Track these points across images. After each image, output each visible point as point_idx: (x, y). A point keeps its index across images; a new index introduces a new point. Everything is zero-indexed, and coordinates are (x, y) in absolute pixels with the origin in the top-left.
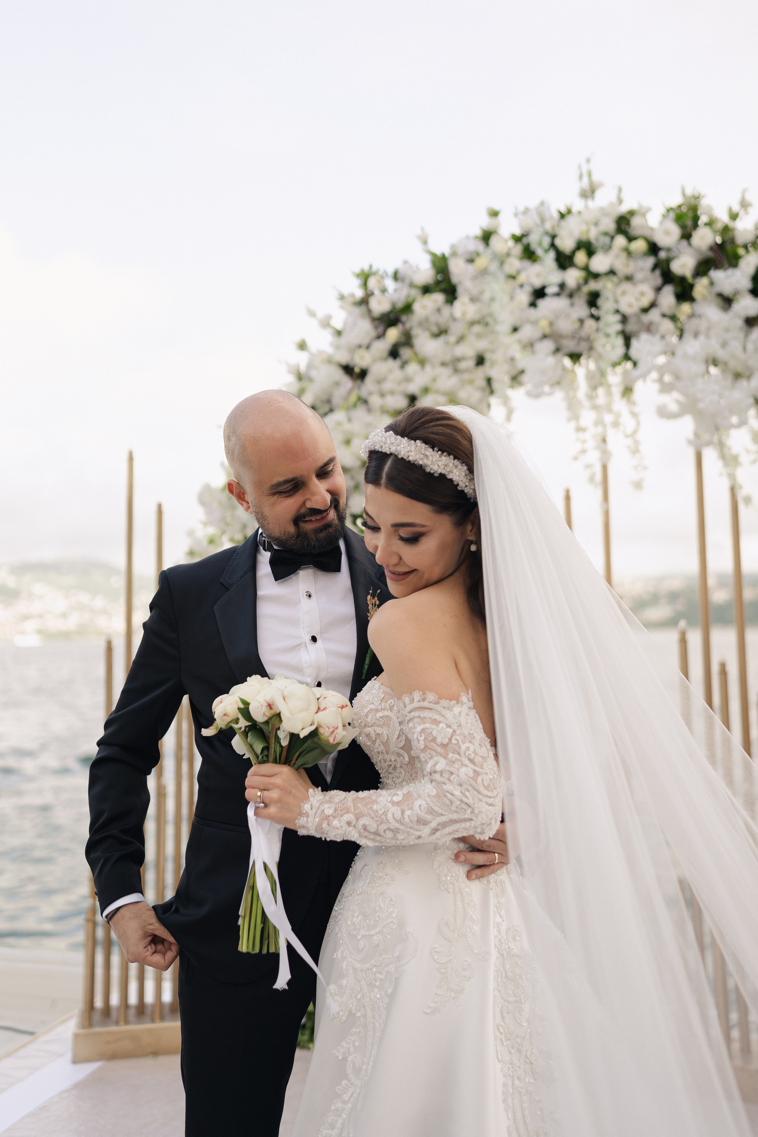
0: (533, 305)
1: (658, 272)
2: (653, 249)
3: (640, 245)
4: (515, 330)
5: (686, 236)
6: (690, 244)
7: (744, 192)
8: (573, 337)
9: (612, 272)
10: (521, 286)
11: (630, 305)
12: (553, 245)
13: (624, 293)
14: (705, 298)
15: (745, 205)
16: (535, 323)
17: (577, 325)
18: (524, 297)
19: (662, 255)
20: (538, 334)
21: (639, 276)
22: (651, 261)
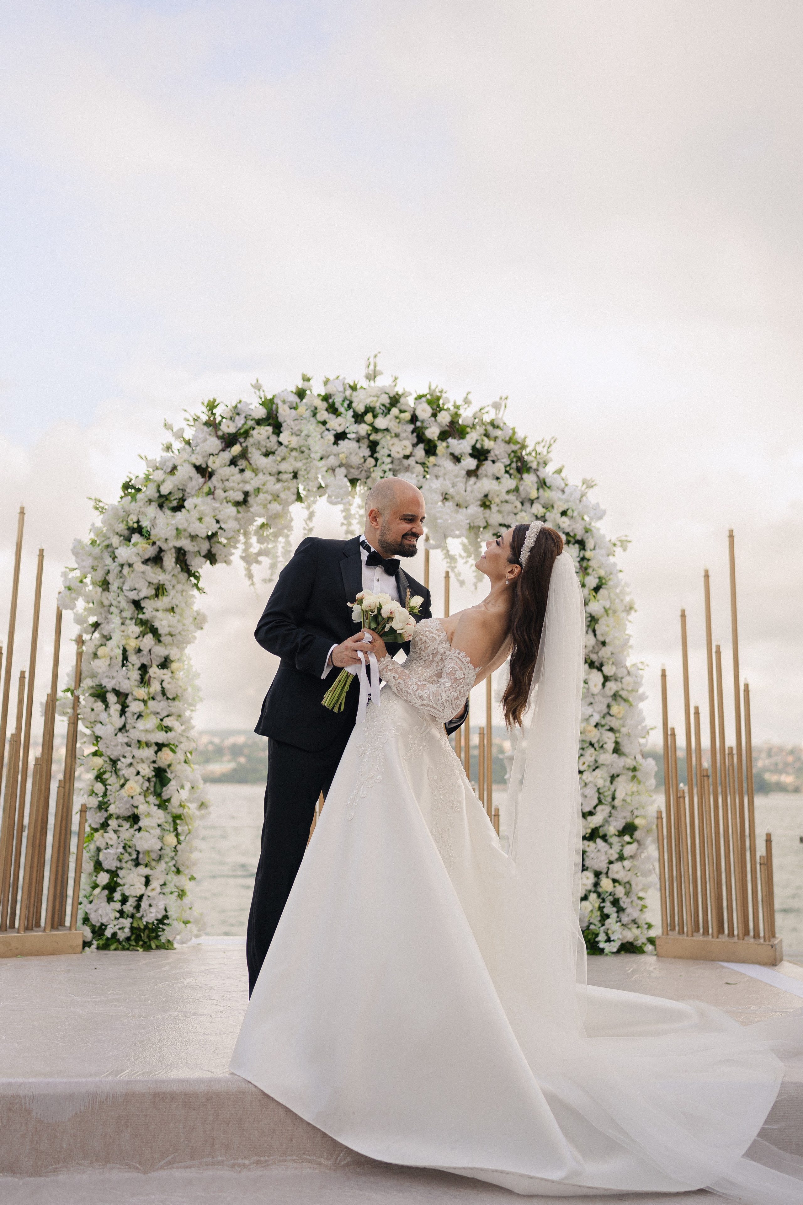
0: (336, 443)
1: (415, 434)
2: (414, 419)
3: (407, 416)
4: (322, 459)
5: (434, 415)
6: (436, 420)
7: (468, 393)
8: (358, 468)
9: (387, 430)
10: (328, 430)
11: (398, 453)
12: (350, 406)
13: (393, 445)
14: (443, 456)
15: (467, 401)
16: (337, 455)
17: (363, 460)
18: (330, 437)
19: (418, 424)
20: (337, 463)
21: (403, 435)
22: (412, 427)
